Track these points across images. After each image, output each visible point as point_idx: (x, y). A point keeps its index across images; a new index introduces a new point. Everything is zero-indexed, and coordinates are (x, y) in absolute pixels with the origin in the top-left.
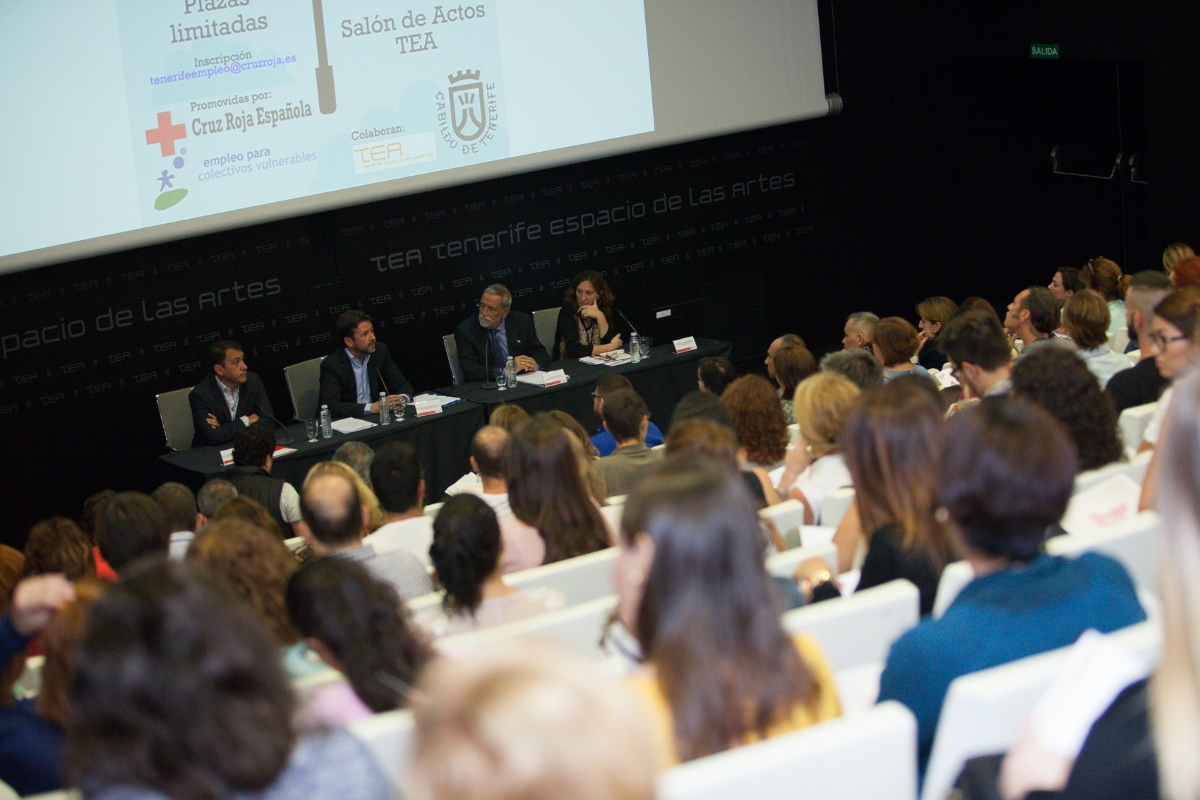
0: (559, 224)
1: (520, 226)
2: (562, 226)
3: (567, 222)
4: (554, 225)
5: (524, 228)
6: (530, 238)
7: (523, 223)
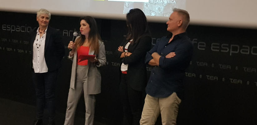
0: (216, 45)
1: (194, 41)
2: (218, 47)
3: (222, 46)
4: (214, 45)
5: (196, 42)
6: (199, 48)
7: (196, 39)
